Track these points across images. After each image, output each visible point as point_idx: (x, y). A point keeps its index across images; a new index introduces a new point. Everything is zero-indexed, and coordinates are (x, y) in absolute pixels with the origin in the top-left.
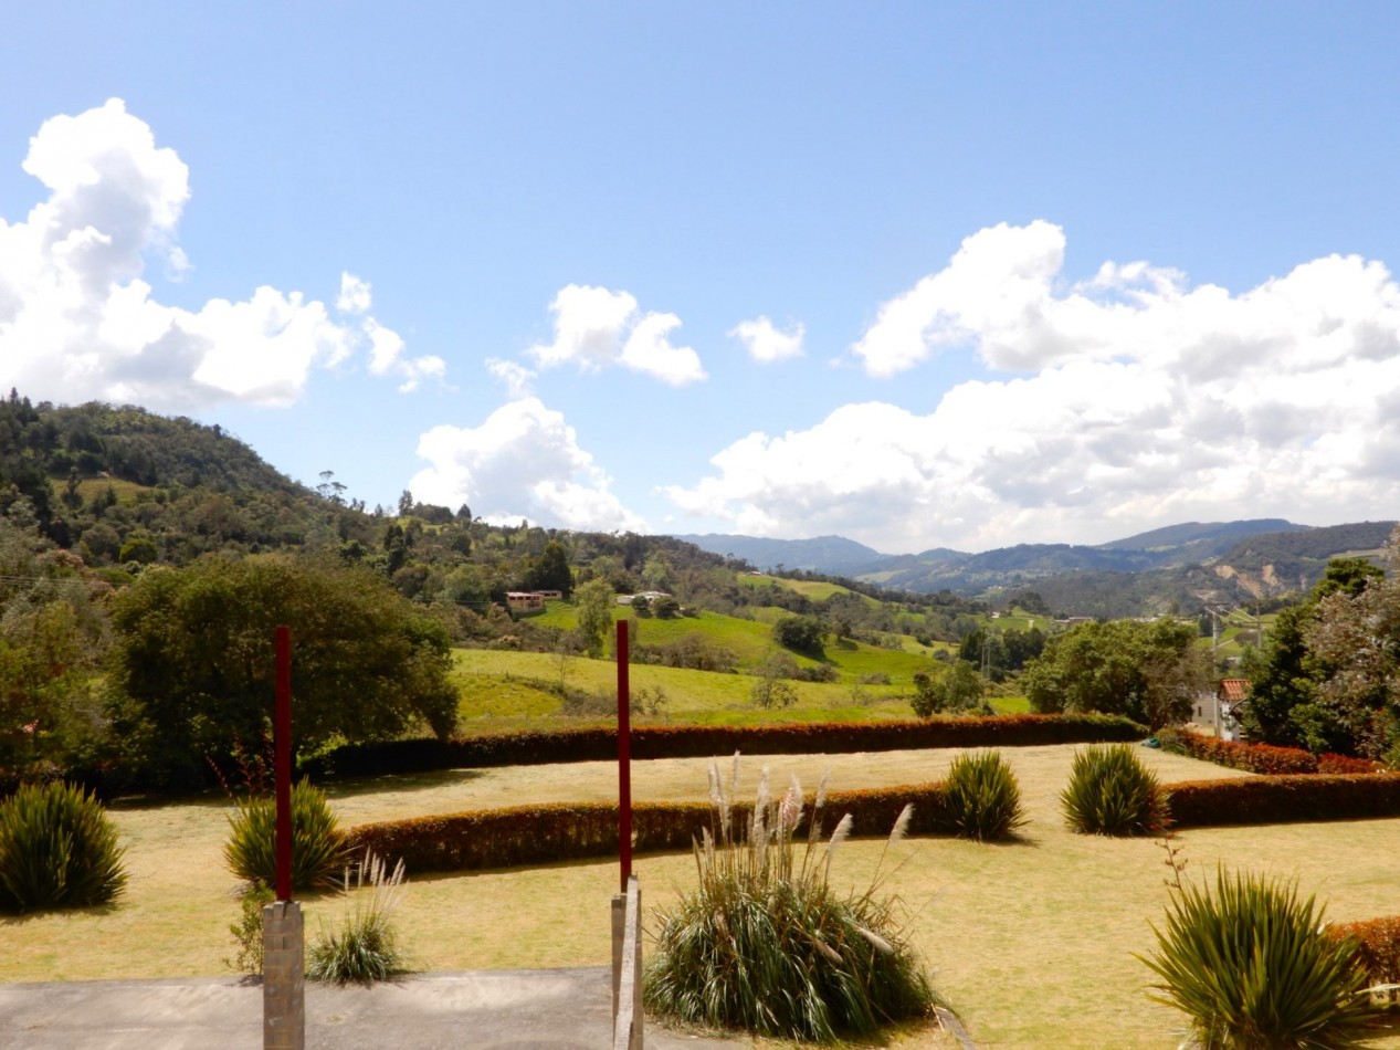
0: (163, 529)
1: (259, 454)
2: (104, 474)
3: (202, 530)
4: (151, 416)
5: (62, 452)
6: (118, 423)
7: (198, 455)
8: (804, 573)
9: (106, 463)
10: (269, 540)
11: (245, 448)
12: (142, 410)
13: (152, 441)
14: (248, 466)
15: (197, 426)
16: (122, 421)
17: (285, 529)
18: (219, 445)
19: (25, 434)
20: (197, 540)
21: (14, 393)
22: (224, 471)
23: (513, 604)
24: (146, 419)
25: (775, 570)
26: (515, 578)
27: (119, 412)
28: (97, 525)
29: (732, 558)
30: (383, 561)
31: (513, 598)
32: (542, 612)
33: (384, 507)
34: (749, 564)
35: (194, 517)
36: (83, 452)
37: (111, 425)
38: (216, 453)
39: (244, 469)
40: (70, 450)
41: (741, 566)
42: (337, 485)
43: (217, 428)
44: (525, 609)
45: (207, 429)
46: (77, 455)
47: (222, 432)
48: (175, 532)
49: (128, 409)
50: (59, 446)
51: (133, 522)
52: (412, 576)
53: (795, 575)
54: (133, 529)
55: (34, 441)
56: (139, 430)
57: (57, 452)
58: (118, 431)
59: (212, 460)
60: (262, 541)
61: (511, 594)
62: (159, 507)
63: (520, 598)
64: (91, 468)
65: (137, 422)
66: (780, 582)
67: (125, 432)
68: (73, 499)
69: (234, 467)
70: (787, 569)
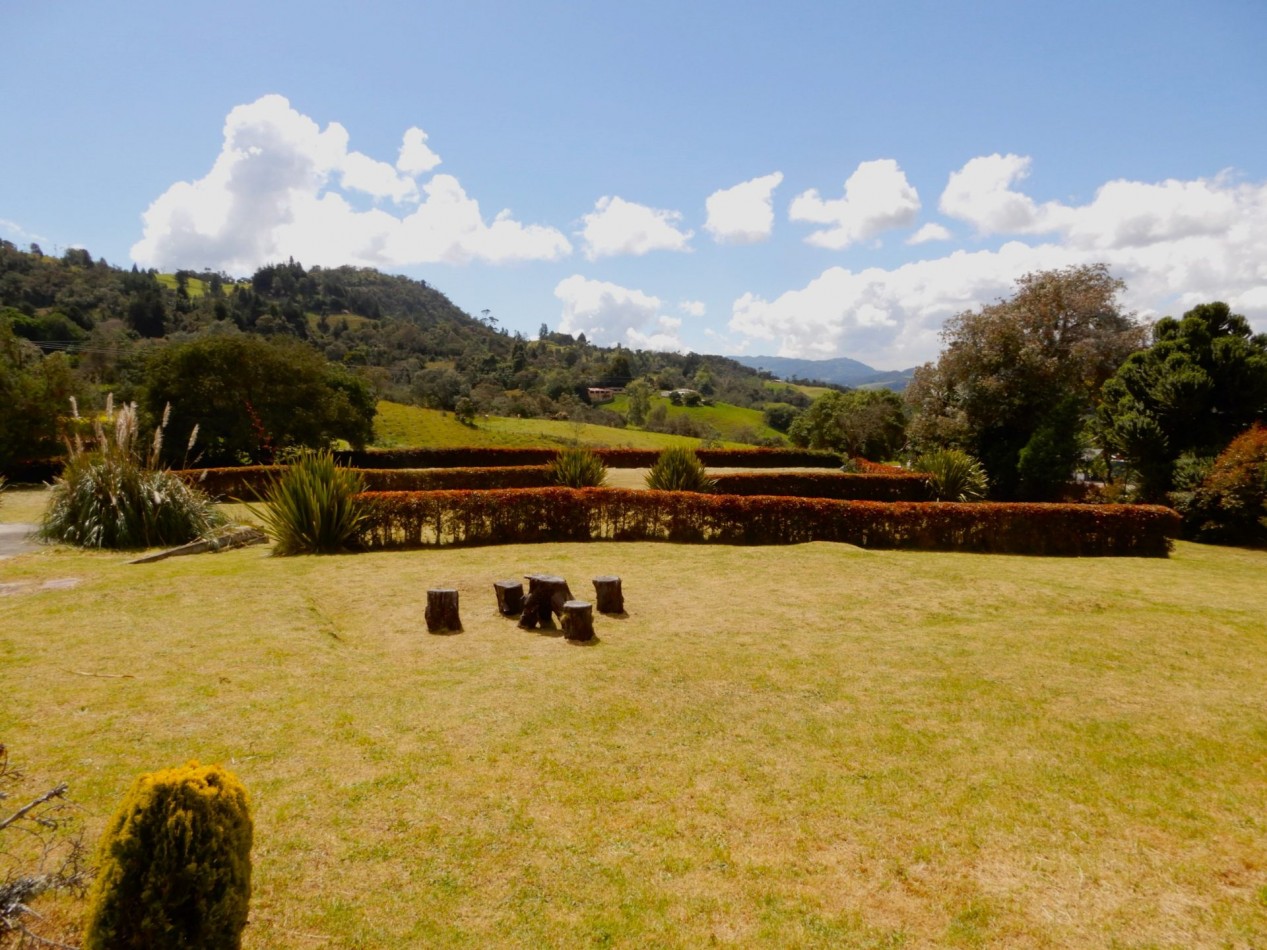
0: (376, 346)
1: (450, 300)
2: (346, 311)
3: (400, 346)
4: (381, 274)
5: (320, 297)
6: (360, 279)
7: (411, 300)
8: (811, 381)
9: (346, 304)
10: (441, 354)
11: (441, 296)
12: (375, 271)
13: (381, 291)
14: (443, 308)
15: (411, 281)
16: (362, 278)
17: (451, 346)
18: (424, 293)
19: (298, 285)
20: (396, 353)
21: (292, 260)
22: (427, 311)
23: (592, 396)
24: (378, 276)
25: (791, 379)
26: (595, 379)
27: (361, 272)
28: (335, 343)
29: (762, 371)
30: (510, 367)
31: (592, 392)
32: (612, 401)
33: (522, 333)
34: (773, 374)
35: (394, 339)
36: (333, 297)
37: (356, 280)
38: (422, 299)
39: (440, 309)
40: (325, 295)
41: (768, 376)
42: (492, 319)
43: (423, 282)
44: (601, 399)
45: (417, 283)
46: (328, 299)
47: (426, 285)
48: (382, 347)
49: (367, 271)
50: (318, 293)
51: (358, 341)
52: (527, 376)
53: (805, 383)
54: (358, 345)
55: (303, 290)
56: (373, 283)
57: (317, 297)
58: (360, 284)
59: (419, 302)
60: (436, 354)
61: (591, 389)
62: (374, 332)
63: (597, 392)
64: (337, 308)
65: (372, 279)
66: (793, 387)
67: (364, 285)
68: (323, 327)
69: (434, 308)
70: (799, 378)
